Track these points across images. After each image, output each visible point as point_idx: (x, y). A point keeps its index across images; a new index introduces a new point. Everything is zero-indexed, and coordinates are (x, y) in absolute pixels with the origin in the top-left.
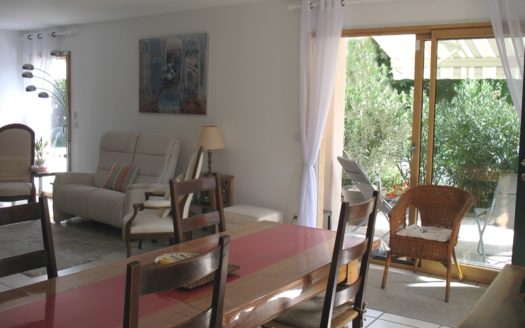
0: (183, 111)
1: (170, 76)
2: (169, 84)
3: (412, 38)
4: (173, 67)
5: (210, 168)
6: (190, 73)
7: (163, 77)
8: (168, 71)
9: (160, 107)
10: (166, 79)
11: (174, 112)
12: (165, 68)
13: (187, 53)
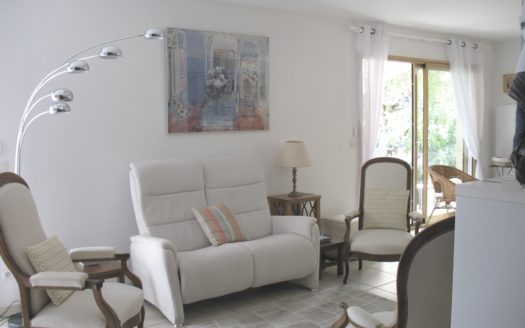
0: (238, 127)
1: (218, 83)
2: (216, 93)
3: (408, 66)
4: (223, 72)
5: (294, 187)
6: (246, 81)
7: (208, 83)
8: (216, 76)
9: (204, 123)
10: (212, 87)
11: (226, 129)
12: (211, 71)
13: (242, 56)
